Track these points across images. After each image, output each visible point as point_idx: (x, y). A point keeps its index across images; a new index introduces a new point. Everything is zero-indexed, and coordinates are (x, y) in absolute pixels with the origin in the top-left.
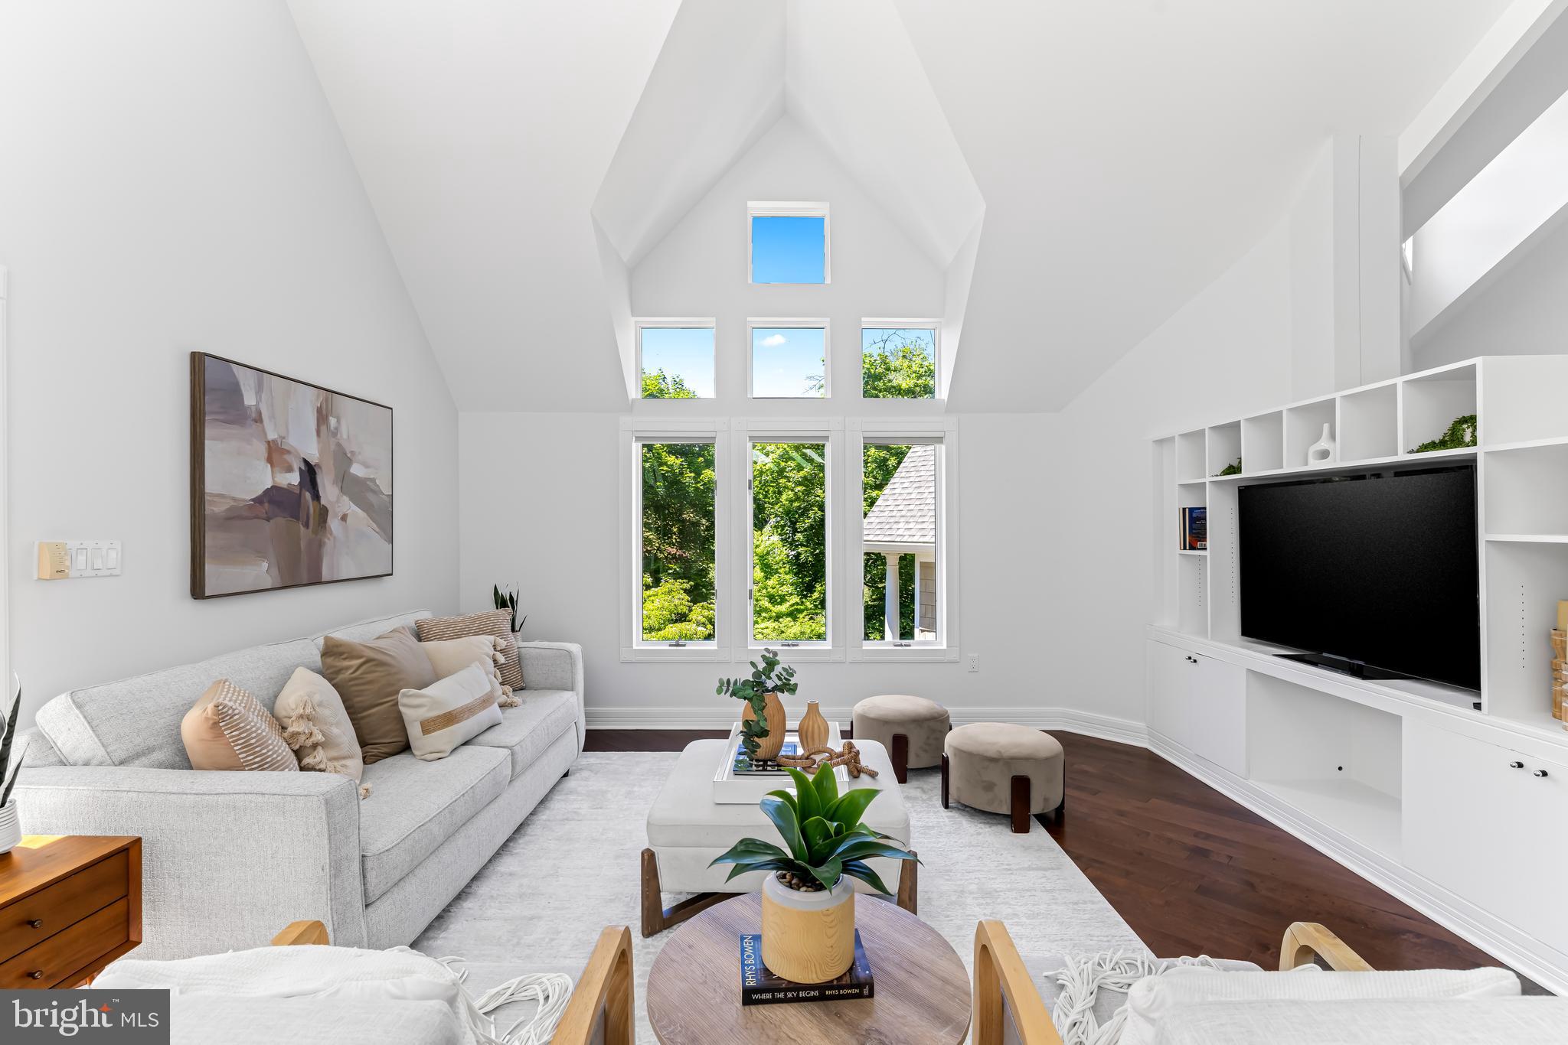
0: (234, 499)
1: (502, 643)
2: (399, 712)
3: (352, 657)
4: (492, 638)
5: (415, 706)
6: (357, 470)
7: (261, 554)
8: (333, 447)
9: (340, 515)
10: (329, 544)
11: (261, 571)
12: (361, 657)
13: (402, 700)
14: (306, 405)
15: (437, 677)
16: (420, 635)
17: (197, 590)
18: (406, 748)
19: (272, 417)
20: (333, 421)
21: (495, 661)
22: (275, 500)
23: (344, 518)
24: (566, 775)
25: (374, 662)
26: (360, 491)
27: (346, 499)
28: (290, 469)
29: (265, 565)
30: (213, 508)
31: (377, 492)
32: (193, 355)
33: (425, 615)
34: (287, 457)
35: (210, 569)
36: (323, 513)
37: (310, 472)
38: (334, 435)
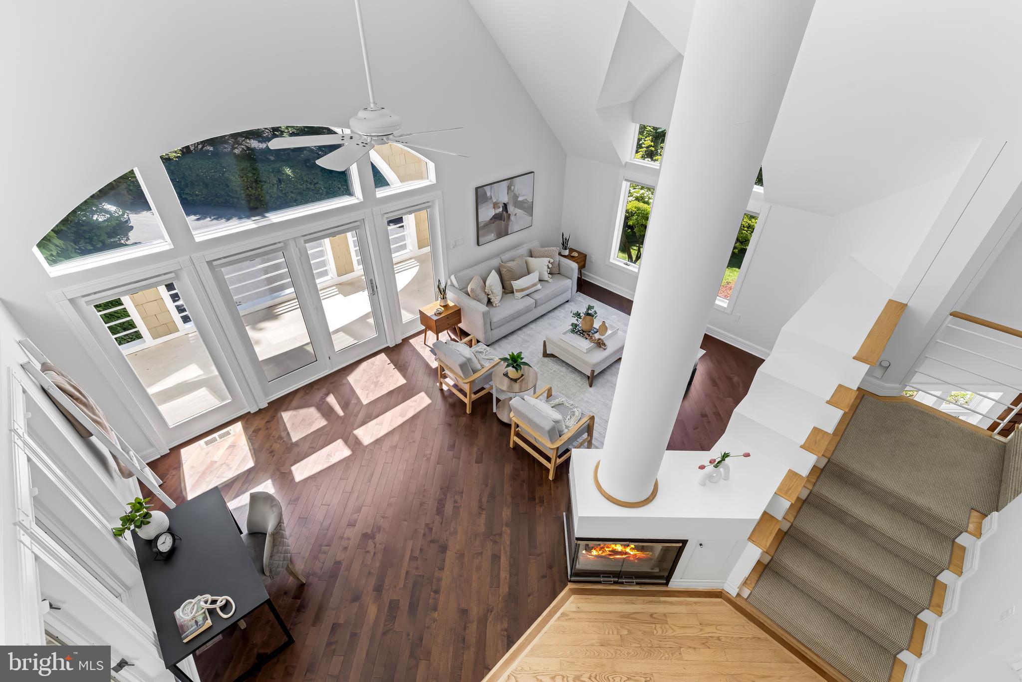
1: (552, 261)
4: (549, 259)
7: (492, 232)
8: (512, 195)
9: (514, 214)
10: (510, 224)
11: (492, 236)
12: (506, 269)
16: (531, 254)
17: (478, 244)
20: (512, 188)
21: (548, 268)
22: (497, 217)
24: (567, 301)
25: (509, 270)
26: (519, 205)
28: (499, 208)
29: (493, 235)
30: (481, 225)
31: (527, 202)
32: (476, 188)
34: (499, 205)
35: (480, 239)
36: (509, 215)
37: (505, 206)
38: (513, 191)
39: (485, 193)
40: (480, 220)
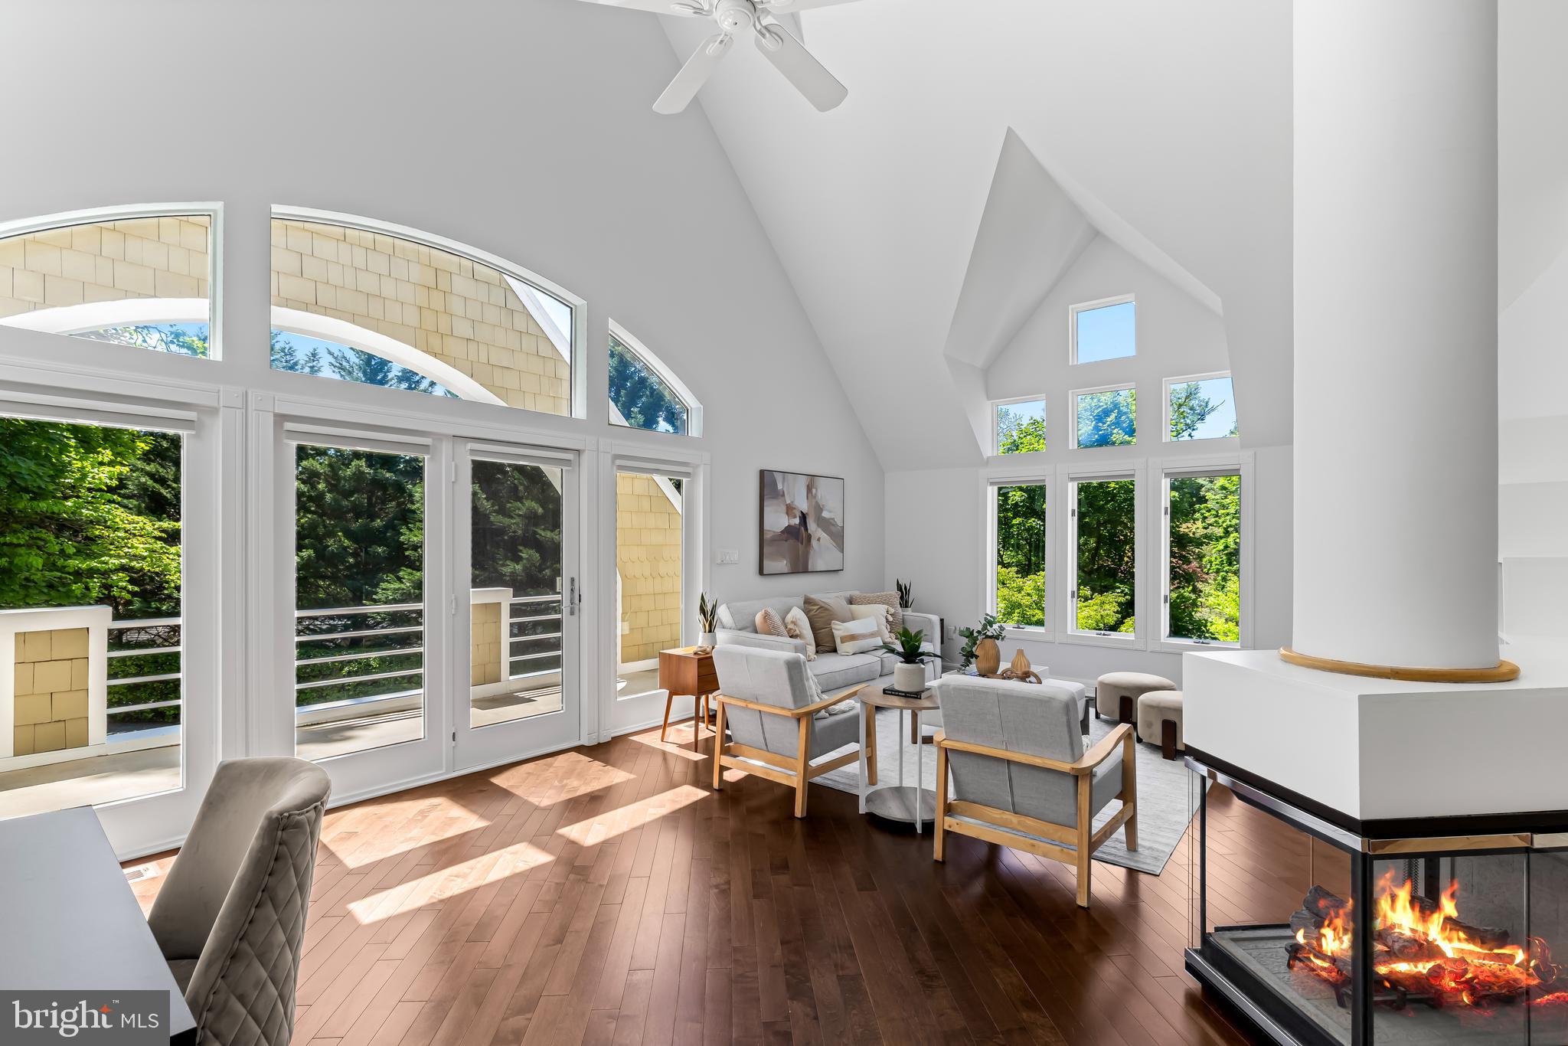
0: (774, 532)
1: (892, 611)
2: (833, 633)
3: (815, 605)
4: (888, 607)
5: (840, 629)
6: (825, 514)
7: (784, 558)
8: (814, 503)
9: (817, 538)
10: (812, 552)
11: (784, 565)
12: (818, 605)
13: (833, 626)
14: (801, 484)
15: (853, 619)
16: (851, 602)
17: (761, 572)
18: (835, 650)
19: (789, 493)
20: (814, 491)
21: (887, 620)
22: (790, 532)
23: (819, 540)
25: (824, 608)
26: (826, 525)
27: (820, 530)
28: (795, 517)
29: (785, 562)
30: (767, 536)
31: (835, 525)
32: (762, 473)
33: (856, 593)
34: (794, 511)
35: (766, 563)
36: (809, 537)
37: (804, 517)
38: (815, 497)
39: (775, 484)
40: (766, 527)
